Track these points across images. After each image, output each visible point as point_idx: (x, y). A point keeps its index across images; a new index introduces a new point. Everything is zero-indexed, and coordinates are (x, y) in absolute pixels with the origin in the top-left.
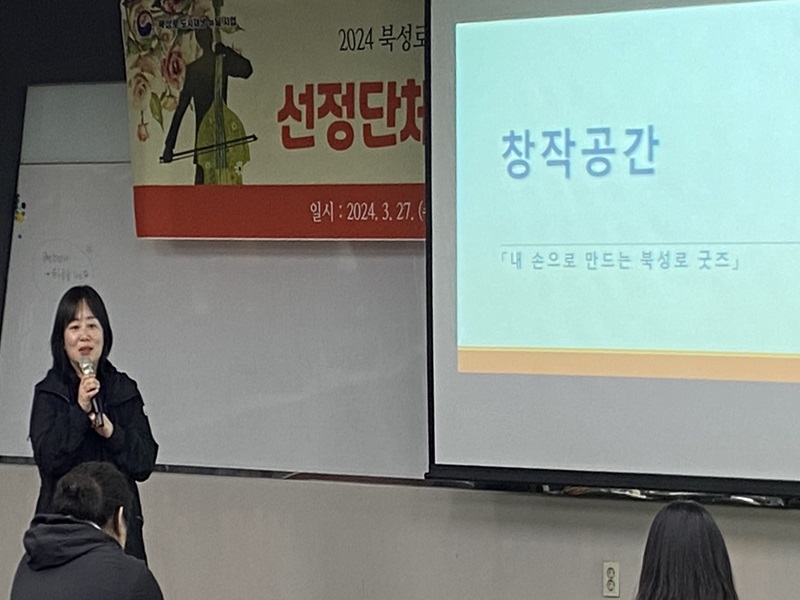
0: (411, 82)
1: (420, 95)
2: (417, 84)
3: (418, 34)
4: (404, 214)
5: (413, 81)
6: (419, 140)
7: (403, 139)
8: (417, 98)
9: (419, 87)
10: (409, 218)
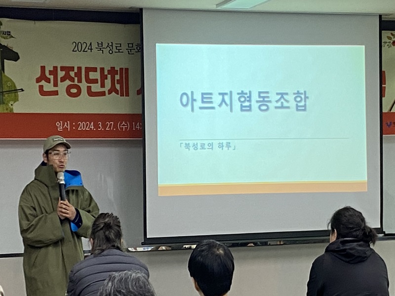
0: (113, 68)
1: (117, 74)
2: (116, 69)
3: (116, 47)
4: (110, 127)
5: (114, 68)
6: (118, 94)
7: (109, 93)
8: (116, 76)
9: (117, 71)
10: (113, 129)
